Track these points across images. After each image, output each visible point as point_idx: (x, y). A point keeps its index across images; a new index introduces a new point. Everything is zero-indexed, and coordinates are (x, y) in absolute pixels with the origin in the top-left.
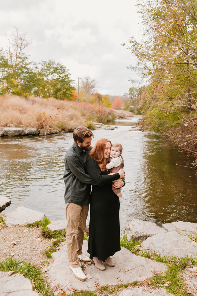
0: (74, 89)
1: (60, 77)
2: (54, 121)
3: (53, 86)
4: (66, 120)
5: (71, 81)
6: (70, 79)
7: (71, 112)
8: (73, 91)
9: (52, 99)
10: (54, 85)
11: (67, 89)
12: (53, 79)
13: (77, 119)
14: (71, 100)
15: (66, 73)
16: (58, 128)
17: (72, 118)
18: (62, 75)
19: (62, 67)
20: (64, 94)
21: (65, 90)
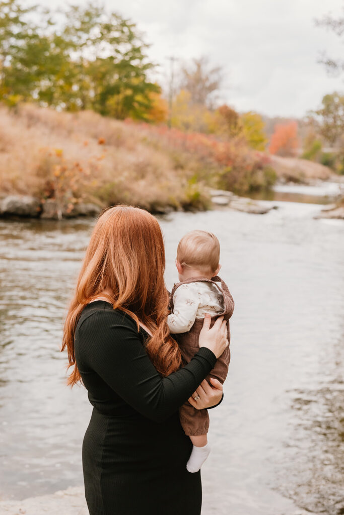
0: (155, 88)
1: (117, 51)
2: (87, 177)
3: (95, 79)
4: (123, 178)
5: (149, 66)
6: (145, 61)
7: (143, 154)
8: (152, 95)
9: (89, 115)
10: (99, 75)
11: (137, 89)
12: (98, 59)
13: (158, 176)
14: (147, 121)
15: (137, 43)
16: (97, 201)
17: (141, 171)
18: (124, 48)
19: (124, 24)
20: (128, 103)
21: (129, 92)
